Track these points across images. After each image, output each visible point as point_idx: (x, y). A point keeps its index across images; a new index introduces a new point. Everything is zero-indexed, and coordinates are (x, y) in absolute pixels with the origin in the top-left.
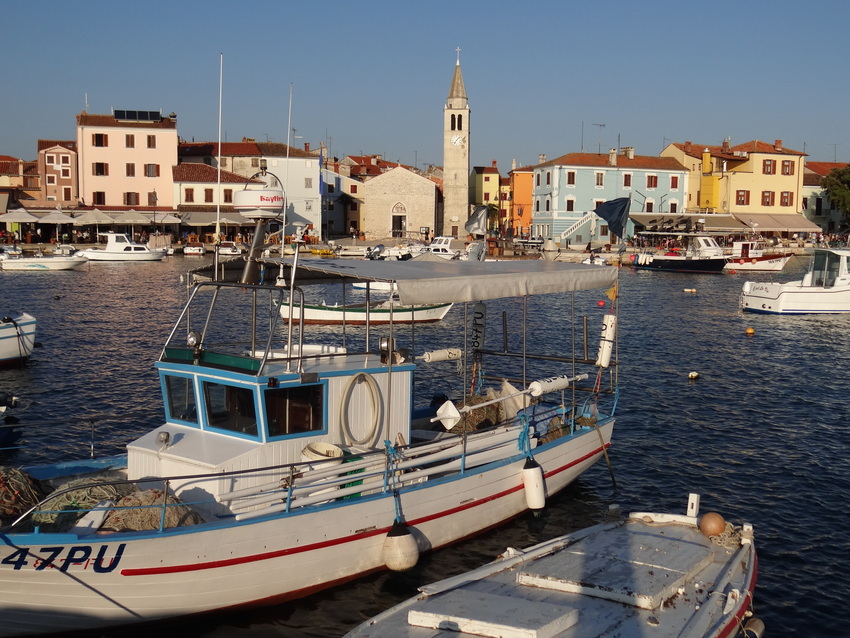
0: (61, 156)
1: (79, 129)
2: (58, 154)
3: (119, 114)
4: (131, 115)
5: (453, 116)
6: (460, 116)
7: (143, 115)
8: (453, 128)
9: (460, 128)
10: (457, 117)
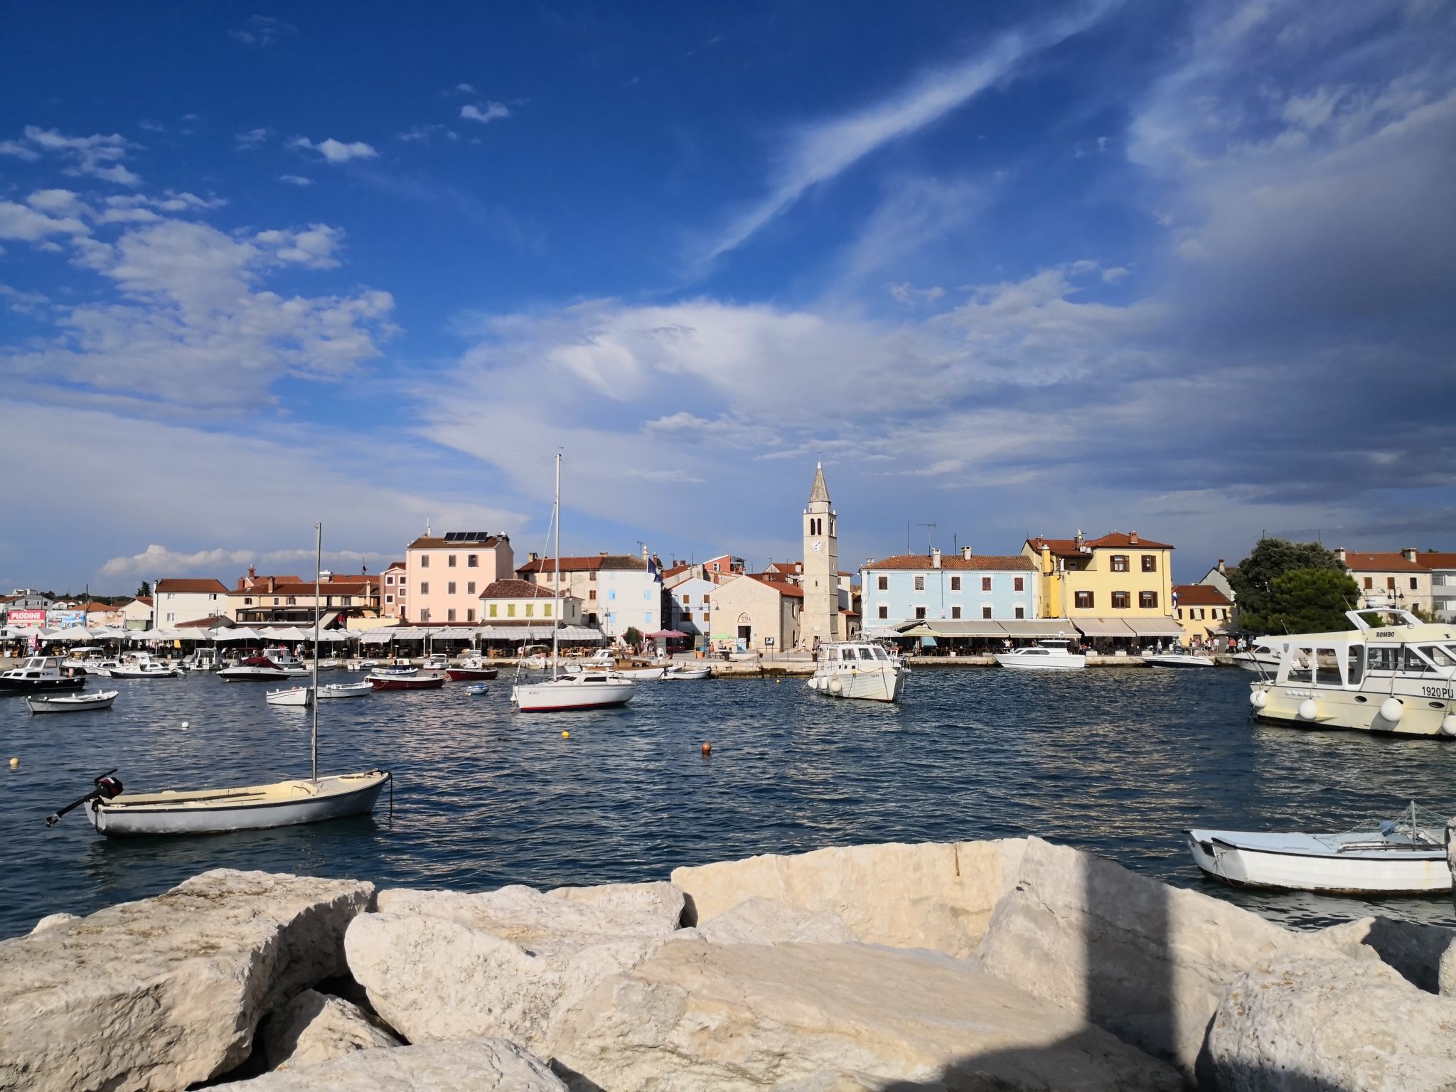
0: (399, 577)
1: (408, 552)
2: (397, 575)
3: (450, 536)
4: (461, 536)
5: (812, 520)
6: (819, 521)
7: (471, 536)
8: (813, 533)
9: (820, 533)
10: (816, 521)
